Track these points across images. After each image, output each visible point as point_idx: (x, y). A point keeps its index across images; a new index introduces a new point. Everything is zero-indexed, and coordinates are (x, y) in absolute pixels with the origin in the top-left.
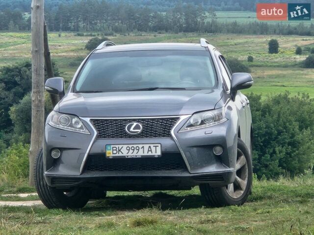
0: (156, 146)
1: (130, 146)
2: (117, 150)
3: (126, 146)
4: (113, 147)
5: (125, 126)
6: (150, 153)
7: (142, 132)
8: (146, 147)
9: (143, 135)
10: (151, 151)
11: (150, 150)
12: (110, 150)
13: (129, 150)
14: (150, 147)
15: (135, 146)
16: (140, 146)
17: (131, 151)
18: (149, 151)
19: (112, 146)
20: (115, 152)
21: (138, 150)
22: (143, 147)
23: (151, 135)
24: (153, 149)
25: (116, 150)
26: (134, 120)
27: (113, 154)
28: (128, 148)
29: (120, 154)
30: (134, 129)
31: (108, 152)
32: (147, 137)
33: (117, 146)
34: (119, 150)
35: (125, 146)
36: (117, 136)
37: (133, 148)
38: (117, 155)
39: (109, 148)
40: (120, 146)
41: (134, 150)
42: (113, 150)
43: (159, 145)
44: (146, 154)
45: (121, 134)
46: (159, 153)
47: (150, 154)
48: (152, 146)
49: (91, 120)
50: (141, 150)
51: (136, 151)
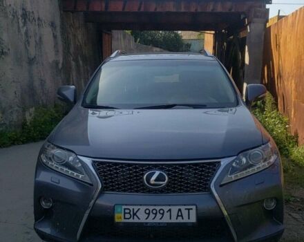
0: (189, 210)
1: (151, 208)
2: (132, 213)
3: (145, 207)
4: (125, 209)
5: (143, 175)
6: (180, 218)
7: (167, 185)
8: (175, 210)
9: (168, 190)
10: (182, 216)
11: (180, 214)
12: (121, 213)
13: (149, 214)
14: (180, 210)
15: (158, 208)
16: (166, 208)
17: (152, 216)
18: (178, 216)
19: (124, 207)
20: (127, 216)
21: (163, 214)
22: (170, 210)
23: (180, 189)
24: (185, 213)
25: (129, 213)
26: (156, 166)
27: (125, 218)
28: (147, 212)
29: (136, 220)
30: (156, 180)
31: (117, 215)
32: (174, 192)
33: (131, 208)
34: (135, 214)
35: (143, 208)
36: (131, 189)
37: (154, 212)
38: (131, 220)
39: (119, 210)
40: (136, 208)
41: (156, 214)
42: (125, 213)
43: (194, 207)
44: (174, 220)
45: (137, 187)
46: (193, 219)
47: (180, 220)
48: (183, 208)
49: (94, 162)
50: (167, 215)
51: (159, 216)
